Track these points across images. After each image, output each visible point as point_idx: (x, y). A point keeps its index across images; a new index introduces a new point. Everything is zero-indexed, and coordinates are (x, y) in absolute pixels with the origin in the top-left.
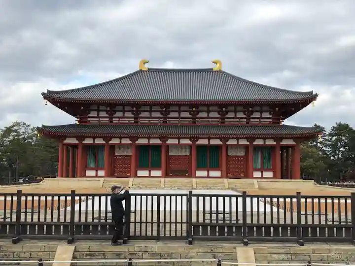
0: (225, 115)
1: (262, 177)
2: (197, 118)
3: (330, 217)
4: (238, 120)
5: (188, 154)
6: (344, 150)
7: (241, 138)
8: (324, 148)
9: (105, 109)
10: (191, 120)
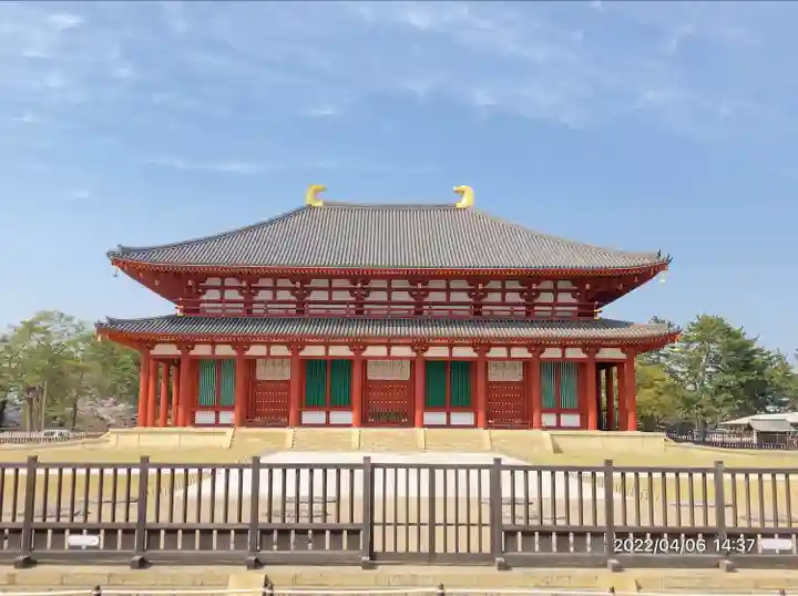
0: (482, 297)
1: (559, 427)
2: (427, 304)
3: (742, 511)
4: (509, 308)
5: (406, 377)
6: (713, 370)
7: (515, 345)
8: (675, 368)
9: (237, 284)
10: (412, 307)
